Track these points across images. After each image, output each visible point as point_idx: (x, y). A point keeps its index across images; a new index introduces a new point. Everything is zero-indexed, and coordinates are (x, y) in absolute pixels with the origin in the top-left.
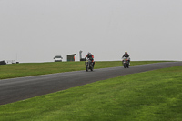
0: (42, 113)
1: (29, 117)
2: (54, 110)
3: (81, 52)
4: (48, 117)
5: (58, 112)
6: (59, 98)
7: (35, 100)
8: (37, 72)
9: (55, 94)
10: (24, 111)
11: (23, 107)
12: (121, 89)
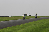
0: (19, 30)
1: (15, 31)
2: (22, 29)
3: (29, 14)
4: (20, 31)
5: (23, 29)
6: (23, 26)
7: (17, 26)
8: (17, 19)
9: (22, 25)
10: (14, 29)
11: (14, 28)
12: (40, 23)
